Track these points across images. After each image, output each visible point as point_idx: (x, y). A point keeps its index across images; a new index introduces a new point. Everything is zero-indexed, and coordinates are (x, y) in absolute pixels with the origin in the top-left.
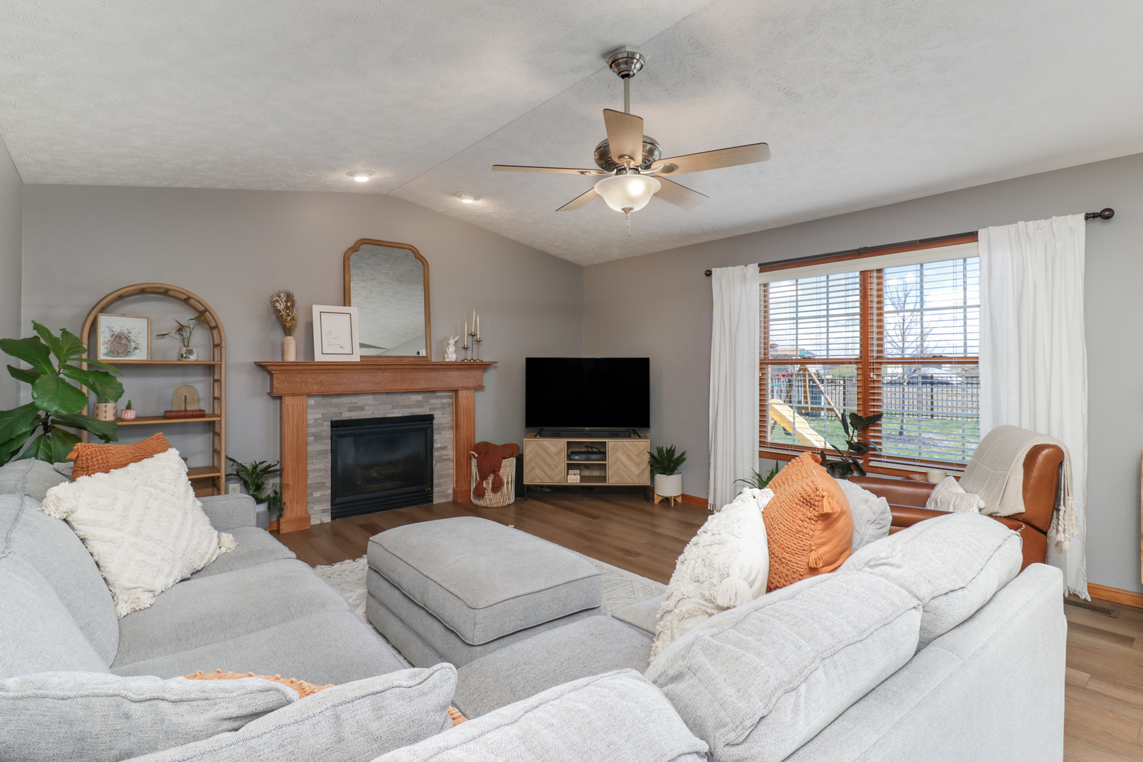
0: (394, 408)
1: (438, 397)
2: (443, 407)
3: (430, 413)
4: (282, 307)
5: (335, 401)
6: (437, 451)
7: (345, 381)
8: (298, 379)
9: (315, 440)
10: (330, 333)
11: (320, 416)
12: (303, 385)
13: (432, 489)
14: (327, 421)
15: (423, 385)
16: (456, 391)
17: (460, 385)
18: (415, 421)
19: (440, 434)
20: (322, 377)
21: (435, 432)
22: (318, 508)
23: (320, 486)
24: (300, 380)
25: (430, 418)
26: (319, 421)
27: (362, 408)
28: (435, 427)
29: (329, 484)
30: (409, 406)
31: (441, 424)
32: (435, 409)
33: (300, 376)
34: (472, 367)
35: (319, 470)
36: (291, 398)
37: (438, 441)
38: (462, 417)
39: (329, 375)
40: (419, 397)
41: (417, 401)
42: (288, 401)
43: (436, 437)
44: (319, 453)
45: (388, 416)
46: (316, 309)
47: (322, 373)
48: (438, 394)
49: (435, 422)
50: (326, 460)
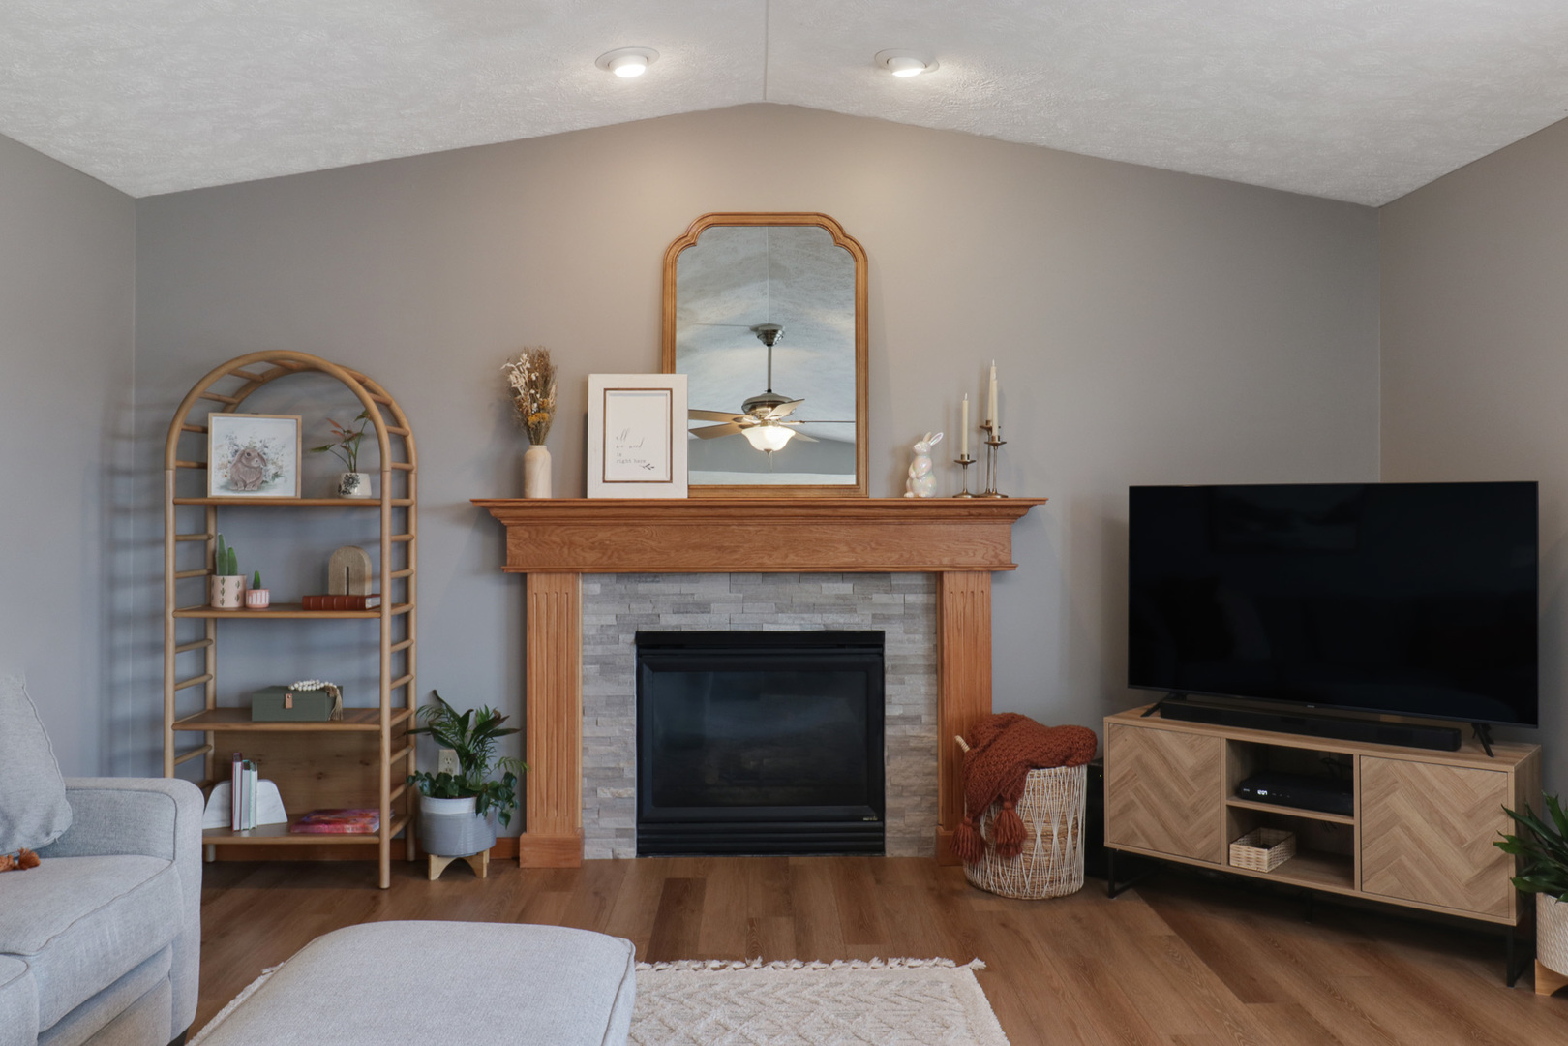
0: (780, 610)
1: (891, 590)
2: (908, 614)
3: (877, 627)
4: (522, 381)
5: (643, 587)
6: (893, 724)
7: (654, 544)
8: (554, 538)
9: (602, 673)
10: (624, 435)
11: (611, 620)
12: (566, 550)
13: (882, 819)
14: (628, 633)
15: (843, 558)
16: (939, 576)
17: (946, 560)
18: (842, 646)
19: (902, 682)
20: (603, 535)
21: (887, 677)
22: (610, 823)
23: (613, 776)
24: (558, 540)
25: (874, 641)
26: (611, 632)
27: (703, 608)
28: (887, 664)
29: (631, 772)
30: (812, 608)
31: (904, 657)
32: (887, 618)
33: (558, 531)
34: (974, 512)
35: (608, 740)
36: (543, 577)
37: (894, 700)
38: (953, 642)
39: (618, 530)
40: (845, 588)
41: (838, 597)
42: (537, 584)
43: (890, 689)
44: (610, 702)
45: (767, 628)
46: (597, 383)
47: (603, 525)
48: (896, 581)
49: (889, 649)
50: (625, 720)
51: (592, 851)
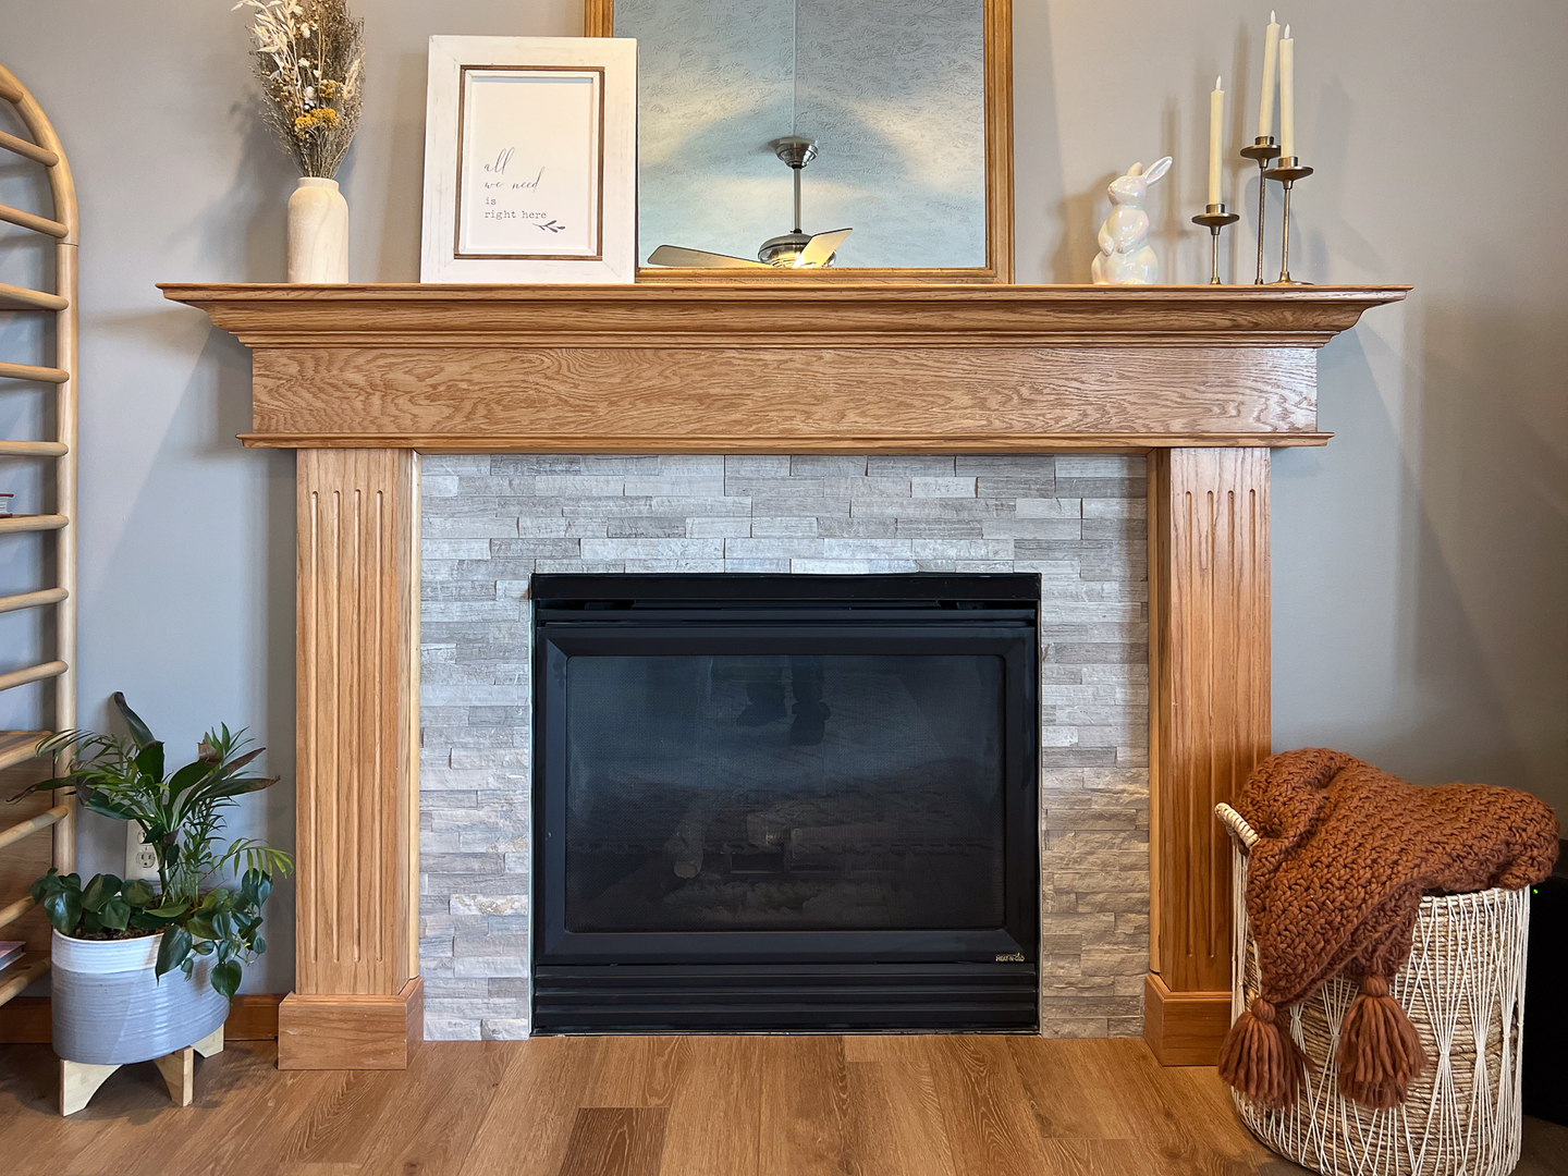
0: (827, 532)
1: (1051, 490)
2: (1087, 542)
3: (1024, 567)
4: (281, 42)
5: (547, 483)
6: (1058, 766)
7: (562, 389)
8: (352, 376)
9: (460, 658)
10: (503, 161)
11: (480, 550)
12: (376, 400)
13: (1033, 960)
14: (516, 576)
15: (963, 419)
16: (1158, 459)
17: (1177, 426)
18: (951, 606)
19: (1077, 679)
20: (455, 368)
21: (1048, 668)
22: (473, 966)
23: (484, 872)
24: (359, 379)
25: (1021, 593)
26: (480, 575)
27: (670, 525)
28: (1046, 641)
29: (519, 858)
30: (893, 527)
31: (1080, 628)
32: (1045, 549)
33: (361, 360)
34: (1244, 318)
35: (471, 797)
36: (331, 456)
37: (1061, 715)
38: (1190, 598)
39: (487, 358)
40: (958, 485)
41: (945, 504)
42: (320, 472)
43: (1051, 694)
44: (477, 719)
45: (800, 567)
46: (446, 53)
47: (458, 347)
48: (1065, 469)
49: (1051, 612)
50: (508, 756)
51: (438, 1025)
